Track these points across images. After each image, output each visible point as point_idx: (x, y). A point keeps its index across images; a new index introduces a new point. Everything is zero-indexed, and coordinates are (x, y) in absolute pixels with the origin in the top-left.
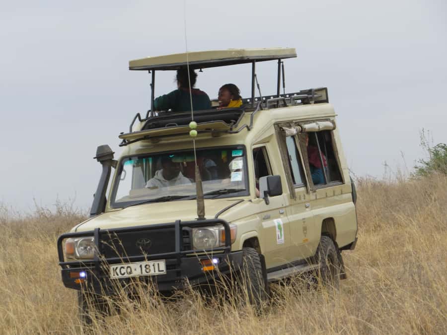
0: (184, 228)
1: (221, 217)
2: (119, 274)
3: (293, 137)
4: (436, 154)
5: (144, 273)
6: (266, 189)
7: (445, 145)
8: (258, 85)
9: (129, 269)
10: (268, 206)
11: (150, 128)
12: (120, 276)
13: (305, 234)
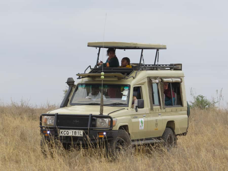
0: (94, 118)
1: (110, 115)
2: (63, 134)
3: (157, 84)
4: (198, 99)
5: (74, 135)
6: (137, 105)
7: (202, 96)
8: (143, 60)
9: (67, 133)
10: (137, 112)
11: (94, 72)
12: (64, 135)
13: (156, 127)
